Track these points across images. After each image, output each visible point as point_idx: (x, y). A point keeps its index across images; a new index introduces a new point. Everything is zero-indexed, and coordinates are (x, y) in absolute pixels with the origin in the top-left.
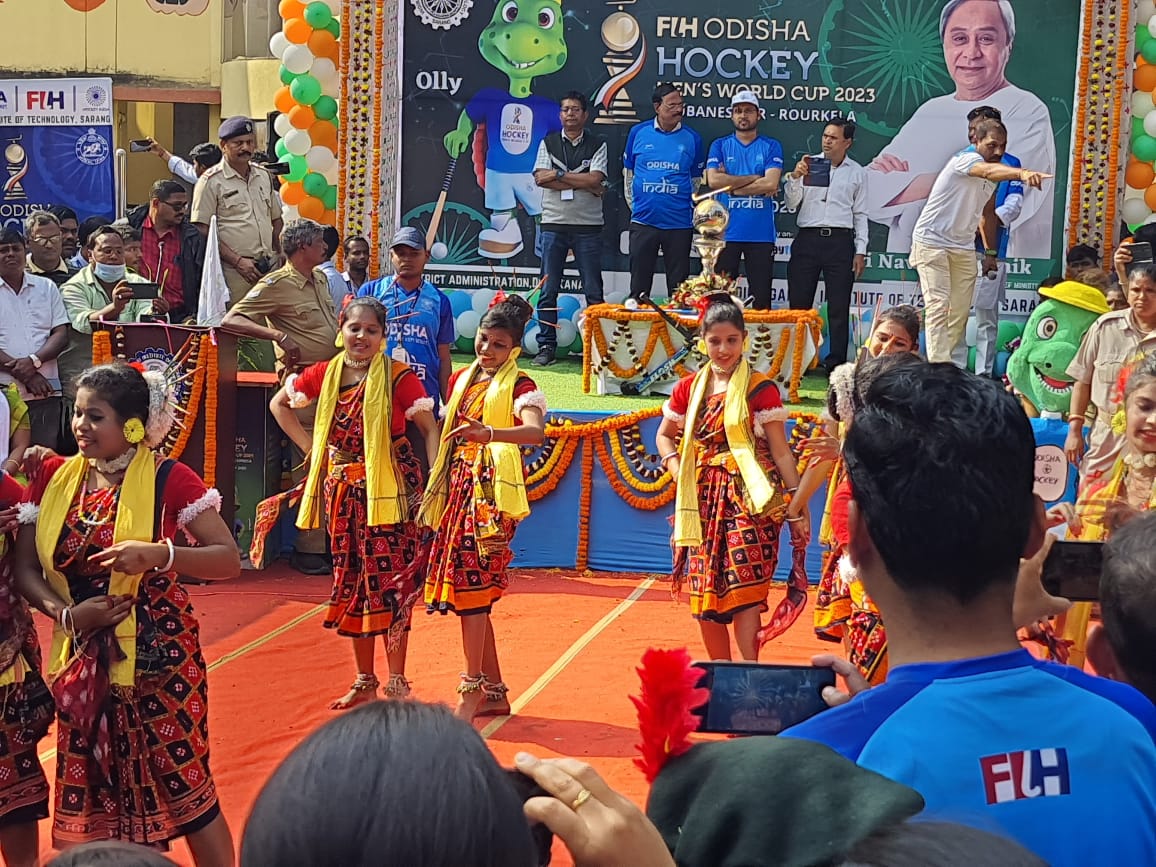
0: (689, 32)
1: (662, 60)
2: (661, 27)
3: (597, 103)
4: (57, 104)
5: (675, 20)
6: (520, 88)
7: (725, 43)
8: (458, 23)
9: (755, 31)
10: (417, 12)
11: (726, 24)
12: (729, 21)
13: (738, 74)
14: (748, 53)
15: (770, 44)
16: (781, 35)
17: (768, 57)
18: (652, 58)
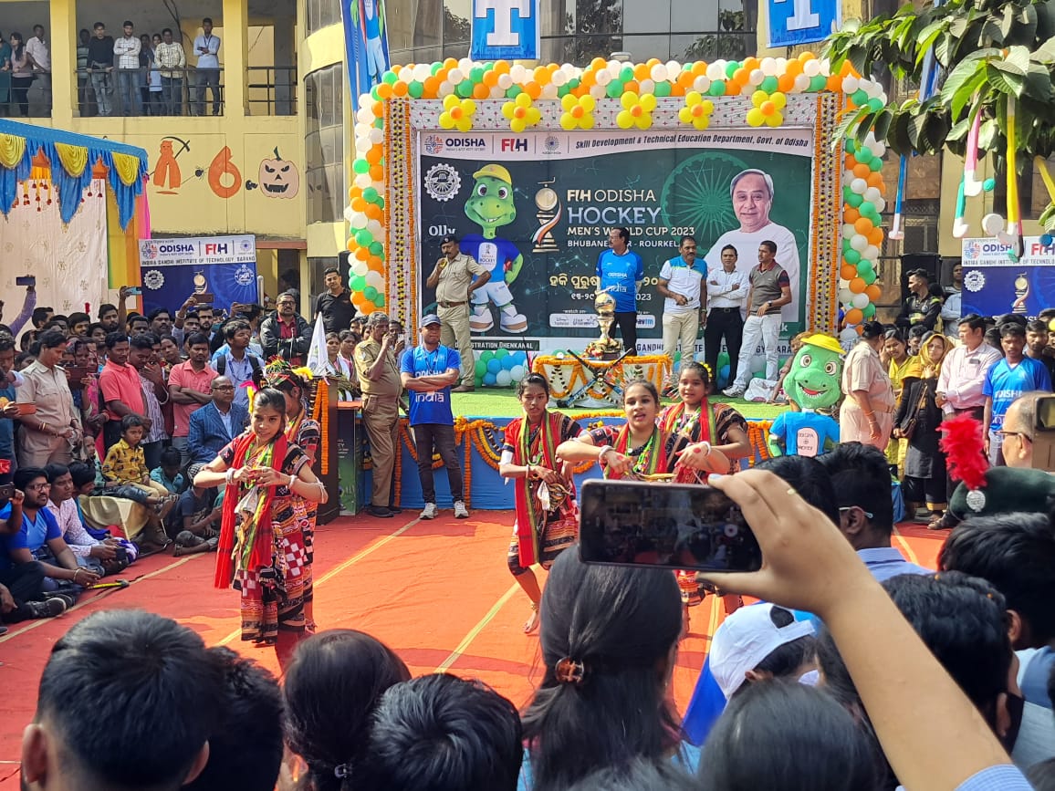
0: (586, 198)
1: (571, 215)
2: (569, 196)
3: (534, 240)
4: (223, 251)
5: (577, 192)
6: (489, 233)
7: (607, 204)
8: (452, 197)
9: (624, 196)
10: (428, 192)
11: (607, 193)
12: (609, 191)
13: (614, 221)
14: (620, 209)
15: (633, 204)
16: (639, 198)
17: (632, 211)
18: (565, 214)
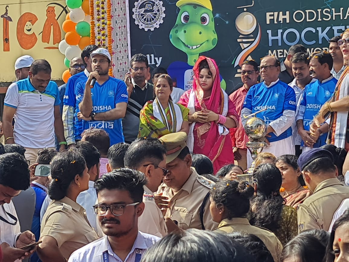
0: (285, 20)
1: (271, 38)
2: (268, 18)
3: (235, 66)
5: (276, 14)
6: (193, 60)
7: (306, 24)
8: (158, 27)
9: (323, 16)
10: (136, 23)
11: (305, 13)
12: (307, 11)
13: (314, 42)
14: (319, 29)
15: (332, 23)
16: (338, 17)
17: (331, 31)
18: (265, 37)
